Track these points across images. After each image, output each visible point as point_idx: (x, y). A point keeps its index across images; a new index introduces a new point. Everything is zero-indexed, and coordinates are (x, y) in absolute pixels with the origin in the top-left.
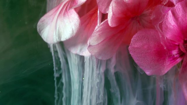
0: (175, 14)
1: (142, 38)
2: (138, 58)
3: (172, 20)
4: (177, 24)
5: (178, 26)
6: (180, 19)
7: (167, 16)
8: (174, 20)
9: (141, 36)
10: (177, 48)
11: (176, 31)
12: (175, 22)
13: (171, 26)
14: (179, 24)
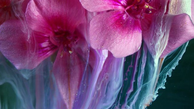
0: (38, 4)
1: (7, 29)
2: (5, 51)
3: (36, 11)
4: (41, 14)
5: (43, 16)
6: (44, 9)
7: (29, 6)
8: (37, 10)
9: (6, 28)
10: (47, 40)
11: (42, 22)
12: (38, 11)
13: (35, 17)
14: (43, 13)
